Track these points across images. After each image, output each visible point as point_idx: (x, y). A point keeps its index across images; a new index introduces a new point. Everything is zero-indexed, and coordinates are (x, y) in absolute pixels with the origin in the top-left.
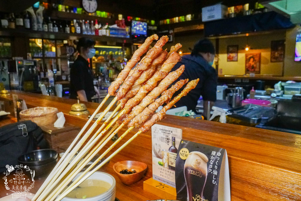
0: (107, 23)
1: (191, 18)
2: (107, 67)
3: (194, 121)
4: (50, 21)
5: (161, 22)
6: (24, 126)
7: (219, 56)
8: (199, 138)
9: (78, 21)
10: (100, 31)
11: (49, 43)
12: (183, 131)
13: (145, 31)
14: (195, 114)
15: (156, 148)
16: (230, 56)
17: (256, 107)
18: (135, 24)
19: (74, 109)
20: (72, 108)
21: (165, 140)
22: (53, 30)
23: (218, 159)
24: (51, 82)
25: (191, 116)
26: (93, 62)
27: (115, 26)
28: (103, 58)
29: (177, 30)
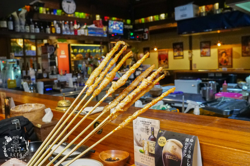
0: (86, 24)
1: (165, 17)
2: (85, 65)
3: (170, 113)
4: (32, 23)
5: (137, 21)
6: (17, 121)
7: (192, 52)
8: (174, 128)
9: (58, 22)
10: (78, 31)
11: (30, 42)
12: (161, 123)
13: (121, 30)
14: (171, 108)
15: (138, 138)
16: (203, 51)
17: (228, 99)
18: (112, 23)
19: (60, 105)
20: (58, 104)
21: (145, 130)
22: (35, 30)
23: (191, 144)
24: (33, 79)
25: (167, 109)
26: (72, 59)
27: (93, 26)
28: (81, 55)
29: (151, 28)
